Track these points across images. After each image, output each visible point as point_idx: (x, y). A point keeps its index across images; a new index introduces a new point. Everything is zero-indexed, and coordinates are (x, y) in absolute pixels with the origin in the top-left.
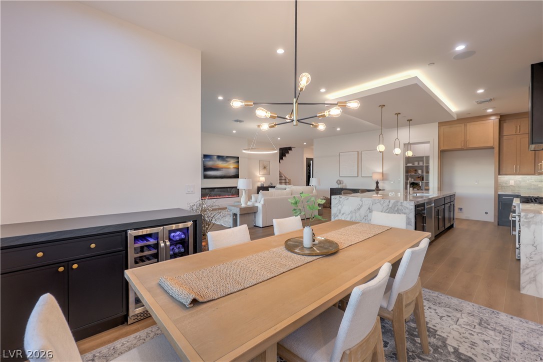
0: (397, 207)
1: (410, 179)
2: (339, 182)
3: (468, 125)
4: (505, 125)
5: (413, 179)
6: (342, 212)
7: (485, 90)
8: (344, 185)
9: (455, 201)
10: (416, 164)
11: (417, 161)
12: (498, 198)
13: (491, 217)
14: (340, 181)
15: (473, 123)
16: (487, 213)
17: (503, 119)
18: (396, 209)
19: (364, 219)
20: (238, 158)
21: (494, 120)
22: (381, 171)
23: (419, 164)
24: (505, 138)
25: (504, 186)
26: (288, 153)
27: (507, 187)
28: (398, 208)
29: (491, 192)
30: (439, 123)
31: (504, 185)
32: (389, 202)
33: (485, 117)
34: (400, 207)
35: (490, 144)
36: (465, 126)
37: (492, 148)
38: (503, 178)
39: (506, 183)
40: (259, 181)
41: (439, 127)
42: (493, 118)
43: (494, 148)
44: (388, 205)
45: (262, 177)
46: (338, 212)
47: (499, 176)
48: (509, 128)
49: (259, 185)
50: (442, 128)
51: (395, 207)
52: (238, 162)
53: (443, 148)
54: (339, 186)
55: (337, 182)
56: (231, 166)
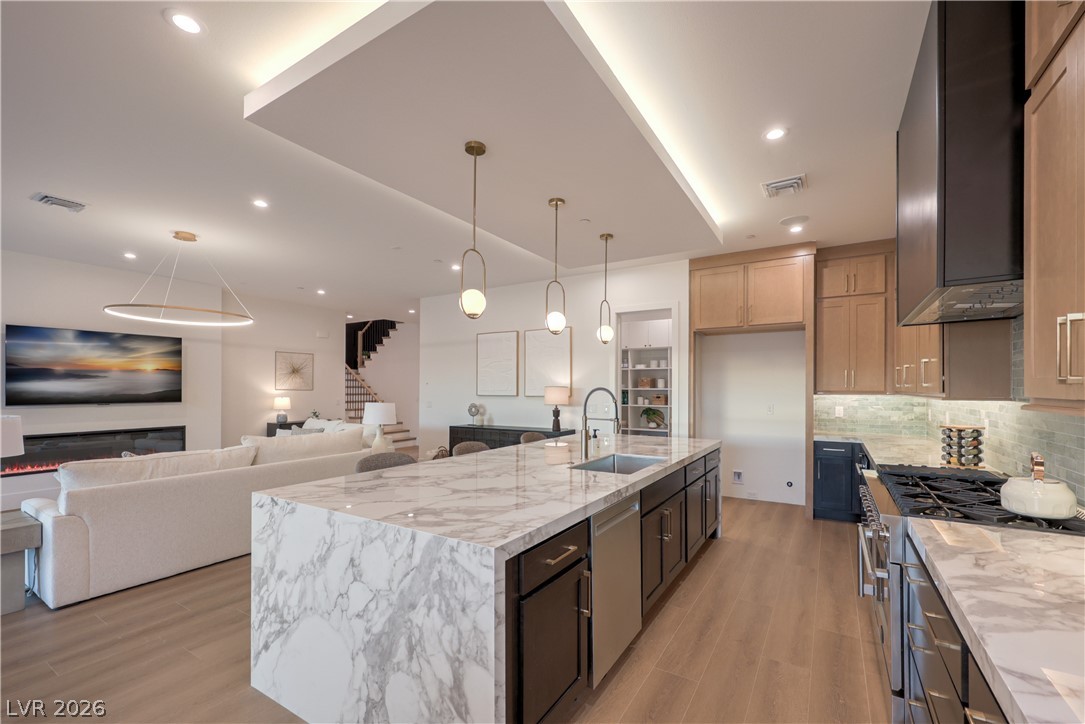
0: (438, 566)
1: (640, 399)
2: (475, 410)
3: (751, 267)
4: (826, 271)
5: (647, 401)
6: (278, 568)
7: (789, 132)
8: (486, 418)
9: (721, 466)
10: (654, 366)
11: (654, 359)
12: (815, 451)
13: (799, 495)
14: (475, 406)
15: (760, 265)
16: (790, 484)
17: (824, 256)
18: (435, 577)
19: (337, 611)
20: (178, 341)
21: (804, 259)
22: (566, 381)
23: (659, 366)
24: (826, 303)
25: (823, 420)
26: (388, 335)
27: (829, 421)
28: (440, 573)
29: (800, 435)
30: (692, 262)
31: (825, 416)
32: (413, 538)
33: (787, 249)
34: (448, 571)
35: (796, 318)
36: (746, 270)
37: (801, 327)
38: (823, 401)
39: (828, 413)
40: (272, 409)
41: (690, 271)
42: (802, 252)
43: (804, 329)
44: (410, 556)
45: (282, 396)
46: (268, 564)
47: (815, 396)
48: (836, 280)
49: (272, 418)
50: (698, 274)
51: (431, 567)
52: (178, 353)
53: (700, 326)
54: (475, 421)
55: (470, 410)
56: (149, 366)
